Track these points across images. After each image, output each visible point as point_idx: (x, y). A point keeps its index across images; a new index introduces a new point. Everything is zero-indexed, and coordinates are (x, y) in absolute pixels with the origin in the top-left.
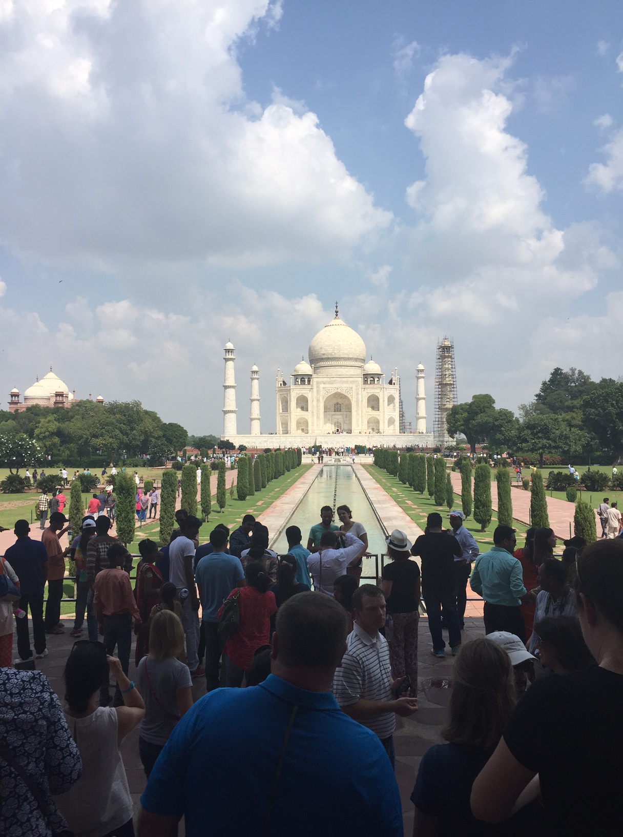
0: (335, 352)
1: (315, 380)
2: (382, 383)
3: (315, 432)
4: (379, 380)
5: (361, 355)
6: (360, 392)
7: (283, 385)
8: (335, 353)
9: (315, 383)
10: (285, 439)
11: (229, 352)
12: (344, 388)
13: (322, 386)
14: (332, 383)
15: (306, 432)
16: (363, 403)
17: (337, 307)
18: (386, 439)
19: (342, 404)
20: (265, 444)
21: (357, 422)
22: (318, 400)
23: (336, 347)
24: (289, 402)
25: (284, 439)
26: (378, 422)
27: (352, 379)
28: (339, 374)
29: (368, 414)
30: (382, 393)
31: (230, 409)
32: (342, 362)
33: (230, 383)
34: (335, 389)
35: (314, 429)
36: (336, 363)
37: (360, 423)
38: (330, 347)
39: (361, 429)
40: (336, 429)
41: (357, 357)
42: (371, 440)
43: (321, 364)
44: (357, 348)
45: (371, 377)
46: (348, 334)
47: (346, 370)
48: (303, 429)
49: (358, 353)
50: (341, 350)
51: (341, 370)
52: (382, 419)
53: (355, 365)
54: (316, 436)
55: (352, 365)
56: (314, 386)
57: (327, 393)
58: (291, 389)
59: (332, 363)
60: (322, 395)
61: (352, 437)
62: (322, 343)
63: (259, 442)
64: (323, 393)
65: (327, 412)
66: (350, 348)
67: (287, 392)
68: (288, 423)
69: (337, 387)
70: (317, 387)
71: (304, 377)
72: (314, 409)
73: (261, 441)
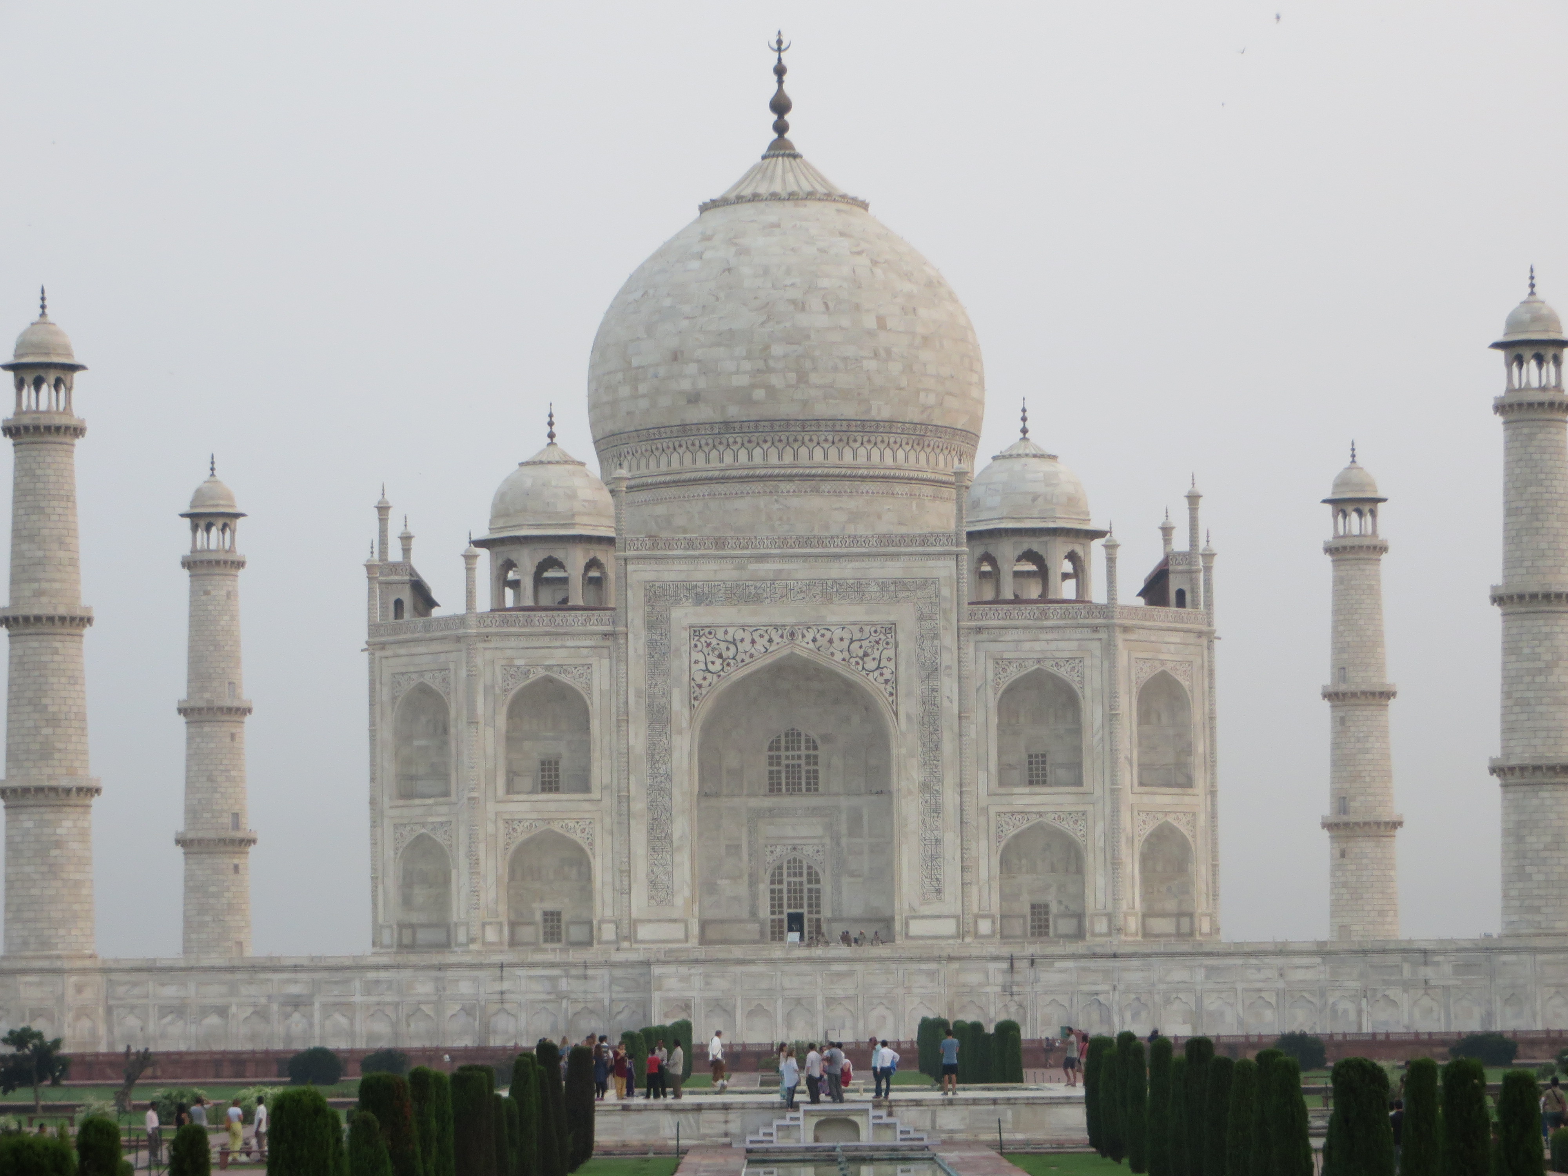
0: (776, 380)
1: (639, 575)
3: (644, 932)
4: (1079, 572)
5: (952, 403)
6: (948, 659)
7: (416, 610)
8: (771, 391)
9: (635, 598)
10: (429, 988)
12: (838, 633)
13: (684, 615)
14: (756, 599)
15: (576, 933)
16: (972, 731)
17: (780, 72)
18: (1129, 977)
19: (826, 738)
20: (297, 1022)
21: (931, 860)
22: (658, 716)
23: (777, 350)
24: (452, 731)
25: (424, 988)
27: (893, 569)
28: (801, 529)
29: (1005, 809)
30: (1097, 662)
31: (50, 777)
32: (818, 454)
33: (44, 600)
34: (776, 639)
35: (634, 915)
36: (780, 457)
37: (951, 872)
38: (740, 350)
39: (957, 909)
40: (786, 910)
41: (923, 418)
42: (1028, 989)
43: (675, 465)
44: (925, 355)
45: (1019, 552)
46: (863, 261)
47: (851, 504)
48: (552, 918)
49: (927, 390)
50: (815, 369)
51: (815, 502)
52: (1102, 844)
53: (907, 474)
54: (647, 964)
55: (893, 473)
56: (630, 614)
57: (717, 667)
58: (466, 636)
59: (750, 457)
60: (686, 678)
61: (893, 966)
62: (685, 323)
63: (250, 1010)
64: (695, 667)
65: (717, 795)
66: (876, 355)
67: (443, 658)
68: (454, 873)
69: (790, 620)
70: (651, 626)
71: (559, 554)
72: (632, 778)
73: (269, 997)
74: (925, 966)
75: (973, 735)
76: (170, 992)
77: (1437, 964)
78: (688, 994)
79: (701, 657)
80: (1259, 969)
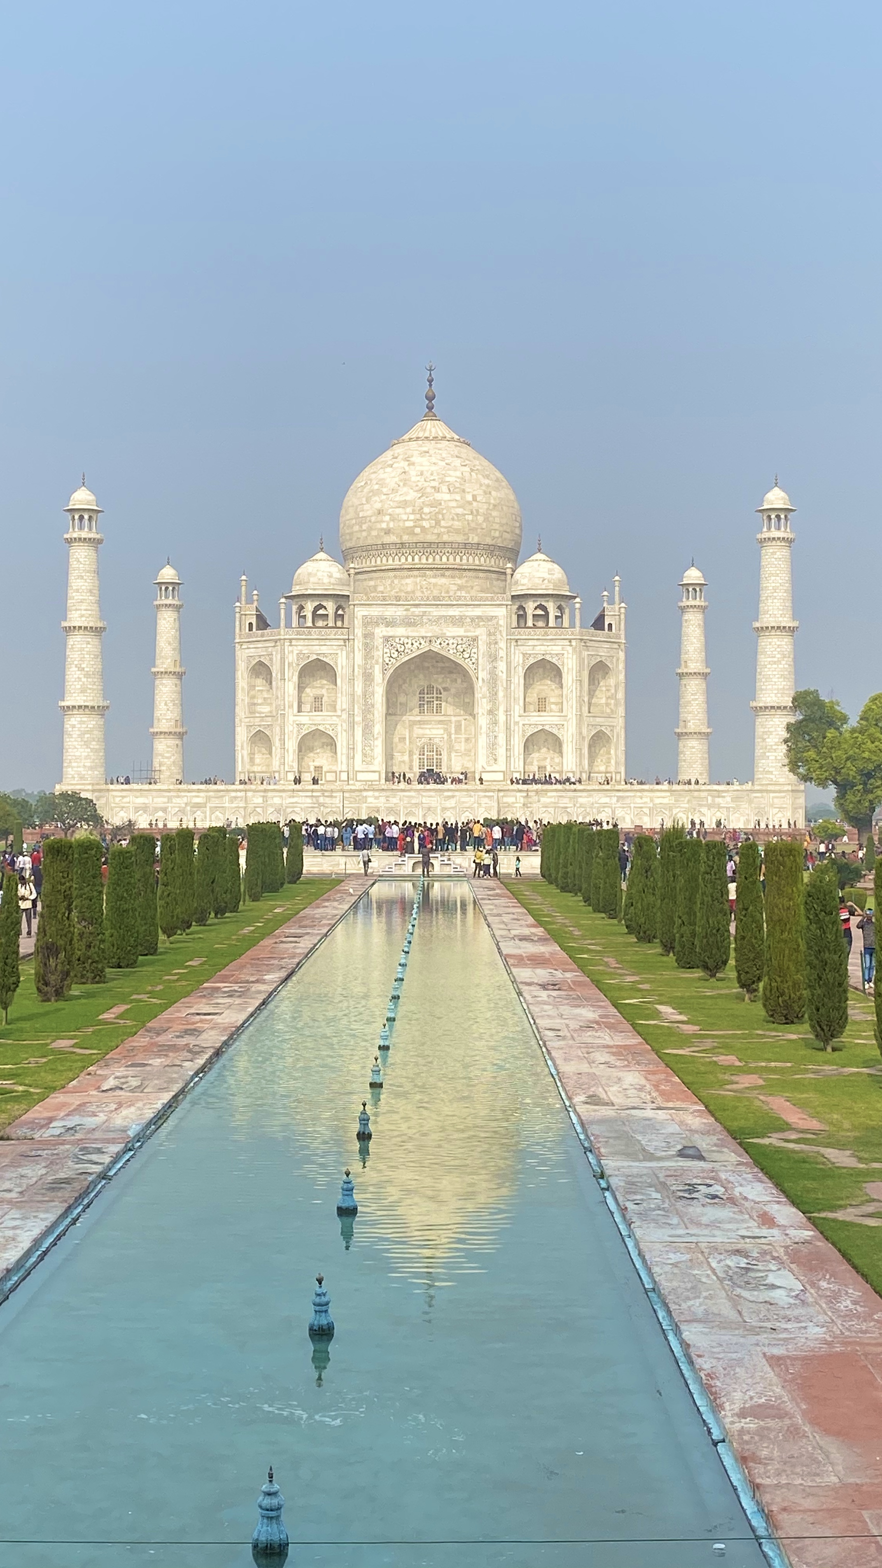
0: (426, 524)
1: (360, 612)
2: (572, 625)
3: (360, 776)
4: (561, 616)
5: (504, 535)
6: (502, 653)
7: (258, 628)
8: (423, 529)
9: (358, 623)
10: (260, 800)
11: (81, 518)
12: (450, 641)
13: (381, 631)
14: (414, 624)
15: (329, 776)
17: (430, 381)
18: (581, 800)
19: (445, 689)
20: (199, 815)
21: (492, 746)
22: (368, 677)
23: (426, 510)
24: (274, 682)
25: (257, 800)
26: (556, 744)
27: (478, 612)
28: (436, 593)
29: (527, 722)
30: (570, 656)
31: (84, 701)
32: (444, 559)
33: (83, 619)
34: (423, 642)
35: (356, 769)
36: (427, 559)
37: (501, 752)
38: (409, 510)
39: (504, 769)
40: (426, 768)
41: (493, 542)
42: (535, 805)
43: (379, 562)
44: (494, 513)
45: (536, 604)
46: (467, 469)
47: (459, 582)
48: (318, 768)
49: (495, 530)
50: (444, 519)
51: (443, 581)
52: (570, 740)
53: (486, 568)
54: (361, 791)
55: (478, 568)
56: (356, 631)
57: (395, 655)
58: (280, 640)
59: (413, 560)
60: (381, 660)
61: (473, 794)
62: (384, 497)
63: (177, 809)
64: (385, 655)
65: (395, 715)
66: (472, 513)
67: (270, 649)
68: (274, 748)
69: (430, 634)
70: (365, 636)
71: (324, 604)
72: (356, 706)
73: (186, 804)
74: (487, 794)
75: (512, 688)
76: (141, 800)
77: (724, 797)
78: (379, 805)
79: (388, 651)
80: (641, 798)
